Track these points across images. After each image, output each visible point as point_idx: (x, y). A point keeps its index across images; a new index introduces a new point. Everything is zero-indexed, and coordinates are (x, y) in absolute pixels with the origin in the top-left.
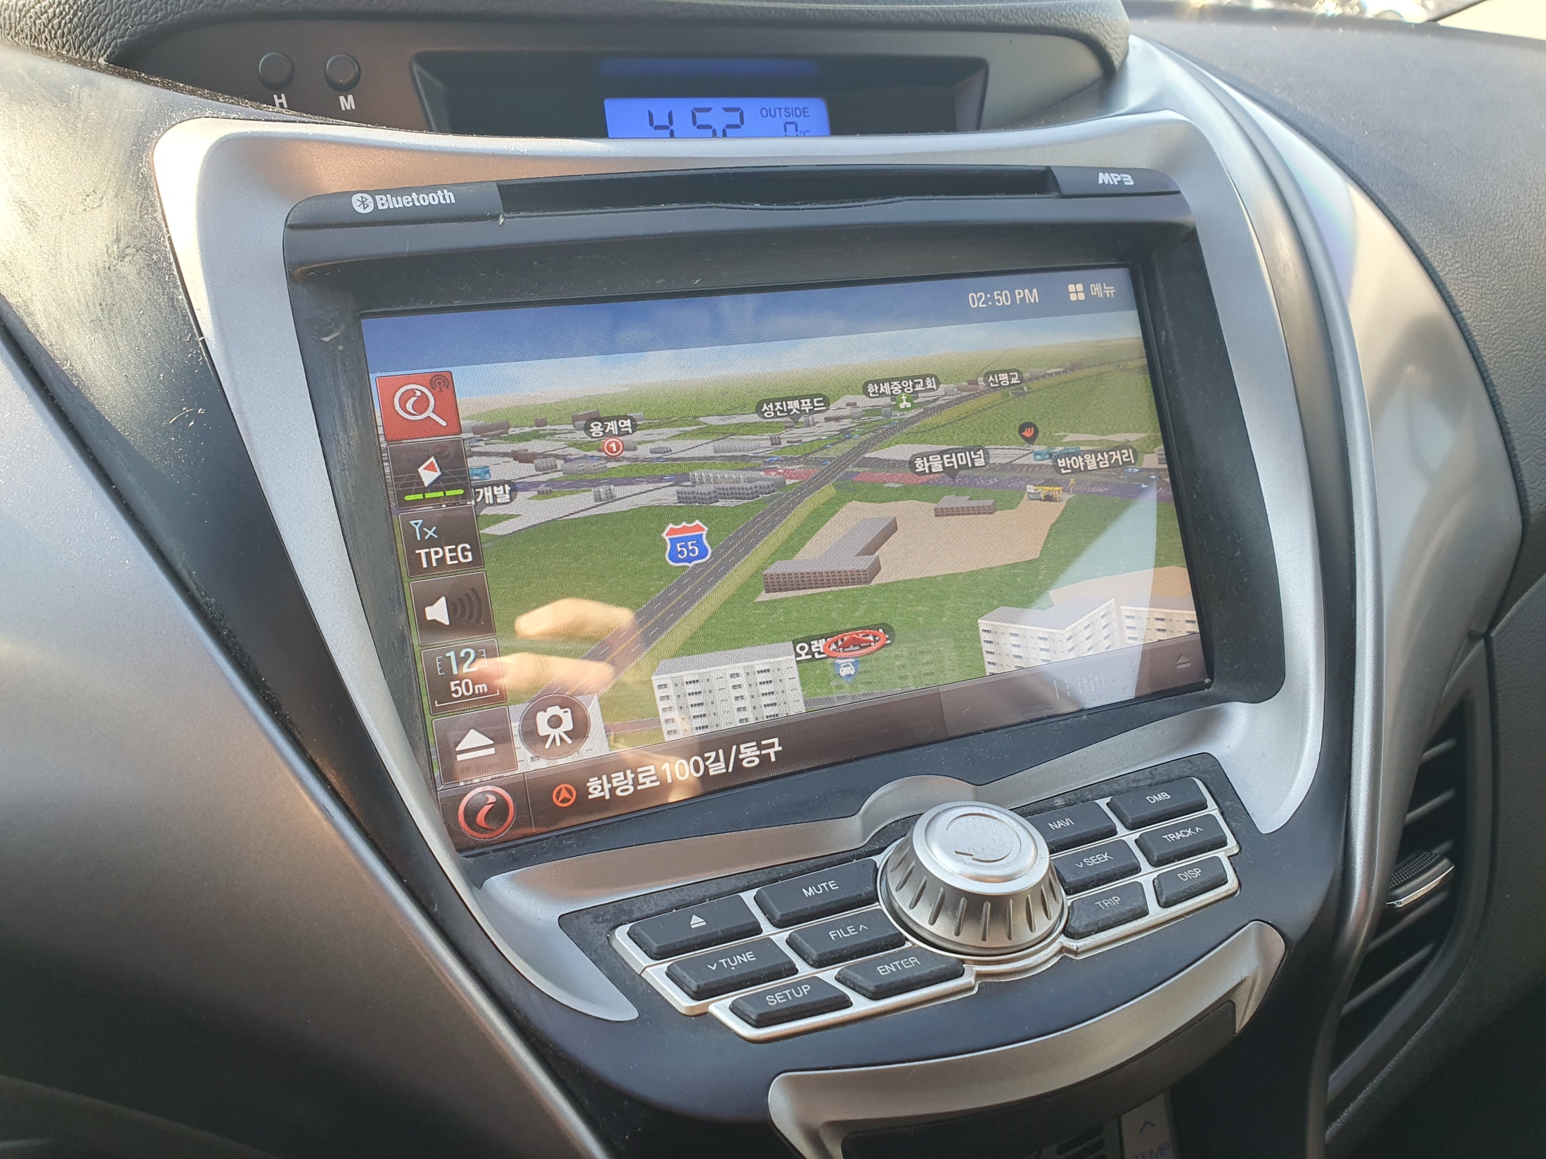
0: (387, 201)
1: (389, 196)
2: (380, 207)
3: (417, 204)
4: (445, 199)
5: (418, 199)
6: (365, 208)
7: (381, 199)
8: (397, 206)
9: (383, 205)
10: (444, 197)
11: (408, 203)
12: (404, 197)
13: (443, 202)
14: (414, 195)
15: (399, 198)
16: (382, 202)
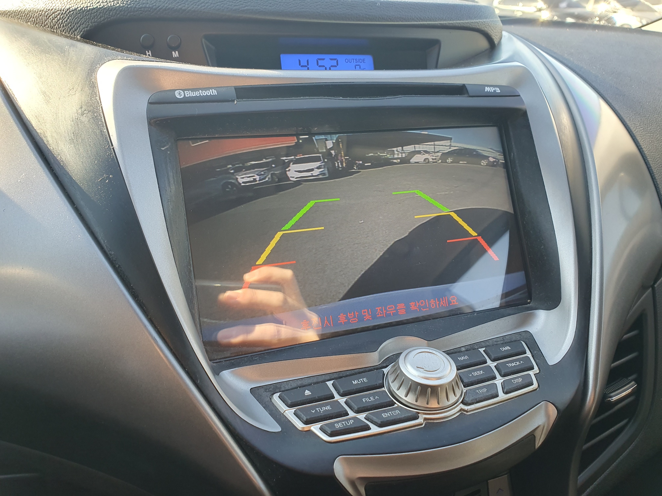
0: (189, 93)
1: (190, 91)
2: (186, 96)
3: (202, 95)
4: (213, 93)
5: (202, 93)
6: (180, 96)
7: (187, 93)
8: (193, 95)
9: (188, 95)
10: (212, 92)
11: (198, 94)
12: (196, 92)
13: (212, 94)
14: (200, 91)
15: (194, 92)
16: (187, 94)
